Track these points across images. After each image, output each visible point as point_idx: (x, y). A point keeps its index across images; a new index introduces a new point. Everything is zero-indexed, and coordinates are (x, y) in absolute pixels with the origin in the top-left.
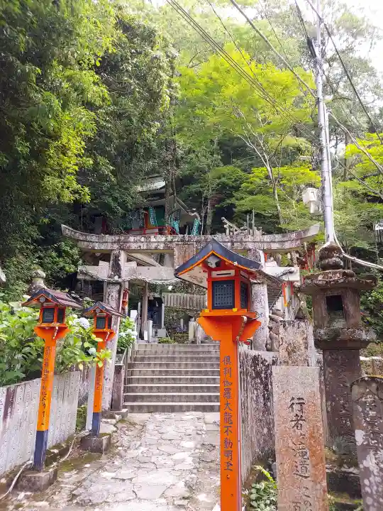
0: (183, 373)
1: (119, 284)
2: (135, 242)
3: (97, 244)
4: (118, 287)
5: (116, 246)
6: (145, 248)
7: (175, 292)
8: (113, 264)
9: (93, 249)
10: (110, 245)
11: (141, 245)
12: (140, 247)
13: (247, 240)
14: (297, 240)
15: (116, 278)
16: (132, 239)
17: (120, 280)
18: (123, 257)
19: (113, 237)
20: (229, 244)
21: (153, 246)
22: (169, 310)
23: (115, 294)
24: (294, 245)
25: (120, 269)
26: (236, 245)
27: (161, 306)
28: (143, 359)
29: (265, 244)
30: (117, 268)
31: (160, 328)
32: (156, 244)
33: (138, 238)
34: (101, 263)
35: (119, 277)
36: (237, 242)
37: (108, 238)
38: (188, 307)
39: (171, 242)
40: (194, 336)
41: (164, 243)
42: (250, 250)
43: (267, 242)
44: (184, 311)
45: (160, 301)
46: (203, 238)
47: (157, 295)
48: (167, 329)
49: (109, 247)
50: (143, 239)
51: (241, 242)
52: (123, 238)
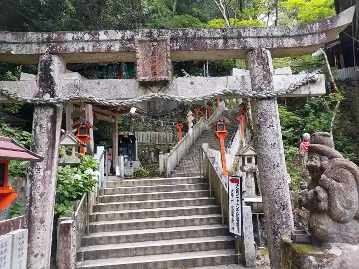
0: (156, 214)
1: (53, 106)
2: (75, 41)
3: (14, 47)
4: (50, 112)
5: (45, 49)
6: (91, 49)
7: (146, 131)
8: (41, 77)
9: (9, 54)
10: (35, 47)
11: (85, 45)
12: (83, 48)
13: (247, 35)
14: (322, 32)
15: (47, 97)
16: (69, 36)
17: (52, 100)
18: (57, 65)
19: (39, 35)
20: (221, 42)
21: (104, 47)
22: (141, 145)
23: (46, 123)
24: (317, 40)
25: (53, 83)
26: (230, 42)
27: (135, 142)
28: (110, 199)
29: (275, 40)
30: (47, 83)
31: (134, 160)
32: (108, 44)
33: (80, 34)
34: (24, 76)
35: (52, 96)
36: (232, 38)
37: (32, 36)
38: (157, 143)
39: (131, 40)
40: (164, 167)
41: (121, 41)
42: (252, 50)
43: (277, 37)
44: (155, 145)
45: (133, 138)
46: (181, 33)
47: (131, 134)
48: (141, 160)
49: (34, 49)
50: (87, 37)
51: (239, 37)
52: (55, 36)
